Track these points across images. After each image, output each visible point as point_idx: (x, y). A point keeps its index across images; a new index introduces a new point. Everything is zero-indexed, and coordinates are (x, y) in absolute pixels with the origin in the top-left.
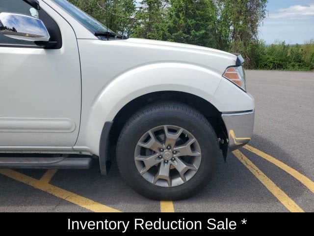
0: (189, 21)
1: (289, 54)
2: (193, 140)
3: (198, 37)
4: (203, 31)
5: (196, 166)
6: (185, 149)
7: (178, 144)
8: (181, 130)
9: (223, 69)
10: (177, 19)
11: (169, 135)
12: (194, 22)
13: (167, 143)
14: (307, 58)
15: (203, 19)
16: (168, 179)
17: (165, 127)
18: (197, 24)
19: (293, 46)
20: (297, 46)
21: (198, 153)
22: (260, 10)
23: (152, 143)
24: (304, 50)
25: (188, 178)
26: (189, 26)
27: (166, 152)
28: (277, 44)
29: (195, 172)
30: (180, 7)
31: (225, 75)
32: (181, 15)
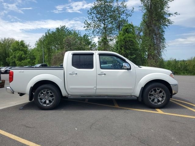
0: (127, 51)
1: (179, 66)
2: (164, 92)
3: (132, 59)
4: (135, 56)
5: (164, 99)
6: (161, 94)
7: (159, 93)
8: (160, 89)
9: (170, 74)
10: (121, 50)
11: (157, 91)
12: (129, 51)
13: (157, 92)
14: (190, 68)
15: (134, 50)
16: (157, 102)
17: (156, 88)
18: (131, 52)
19: (181, 61)
20: (184, 61)
21: (165, 95)
22: (161, 44)
23: (153, 93)
24: (188, 64)
25: (162, 102)
26: (127, 54)
27: (156, 95)
28: (172, 60)
29: (164, 101)
30: (122, 44)
31: (170, 76)
32: (123, 48)
